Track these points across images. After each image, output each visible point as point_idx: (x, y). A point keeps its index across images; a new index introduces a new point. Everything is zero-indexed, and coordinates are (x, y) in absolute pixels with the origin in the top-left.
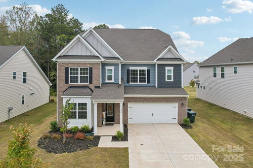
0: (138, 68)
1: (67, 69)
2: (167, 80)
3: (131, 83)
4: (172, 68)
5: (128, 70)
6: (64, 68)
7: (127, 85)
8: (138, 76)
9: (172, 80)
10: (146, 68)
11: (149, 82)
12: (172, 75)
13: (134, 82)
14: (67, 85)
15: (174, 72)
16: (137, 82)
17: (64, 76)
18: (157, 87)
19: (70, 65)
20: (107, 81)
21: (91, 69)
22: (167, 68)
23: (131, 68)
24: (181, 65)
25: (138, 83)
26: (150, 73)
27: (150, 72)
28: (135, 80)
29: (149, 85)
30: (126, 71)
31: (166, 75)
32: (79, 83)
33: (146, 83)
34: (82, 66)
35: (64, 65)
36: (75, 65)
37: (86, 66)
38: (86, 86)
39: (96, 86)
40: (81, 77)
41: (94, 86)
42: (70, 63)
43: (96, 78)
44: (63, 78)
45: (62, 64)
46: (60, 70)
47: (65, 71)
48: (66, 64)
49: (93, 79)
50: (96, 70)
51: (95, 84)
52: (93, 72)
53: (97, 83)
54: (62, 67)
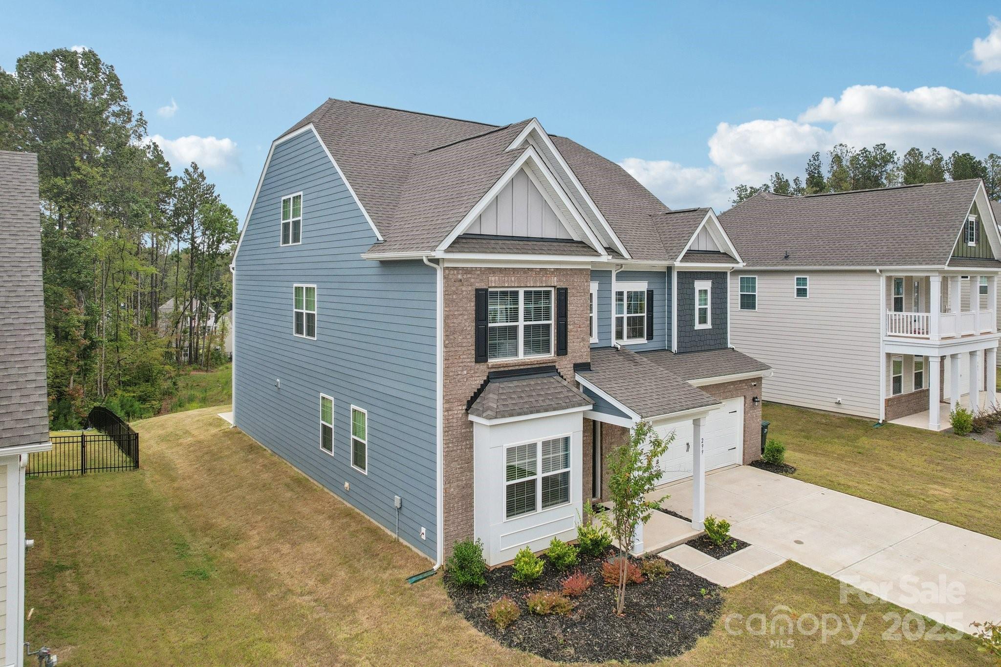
0: (625, 287)
1: (482, 297)
2: (697, 325)
4: (707, 285)
6: (468, 292)
8: (625, 315)
9: (709, 325)
10: (642, 286)
12: (709, 307)
14: (482, 367)
15: (712, 299)
16: (621, 336)
17: (471, 329)
18: (676, 351)
19: (493, 281)
21: (563, 295)
22: (698, 285)
25: (625, 340)
26: (654, 304)
27: (654, 297)
29: (652, 345)
31: (697, 307)
32: (521, 355)
33: (643, 341)
34: (535, 282)
35: (467, 280)
36: (513, 278)
37: (546, 281)
38: (549, 365)
39: (579, 361)
40: (526, 328)
41: (572, 365)
42: (493, 271)
43: (579, 329)
44: (466, 338)
45: (463, 274)
46: (453, 301)
47: (473, 304)
48: (478, 275)
49: (569, 337)
50: (579, 298)
51: (575, 354)
52: (570, 307)
53: (582, 350)
54: (464, 289)
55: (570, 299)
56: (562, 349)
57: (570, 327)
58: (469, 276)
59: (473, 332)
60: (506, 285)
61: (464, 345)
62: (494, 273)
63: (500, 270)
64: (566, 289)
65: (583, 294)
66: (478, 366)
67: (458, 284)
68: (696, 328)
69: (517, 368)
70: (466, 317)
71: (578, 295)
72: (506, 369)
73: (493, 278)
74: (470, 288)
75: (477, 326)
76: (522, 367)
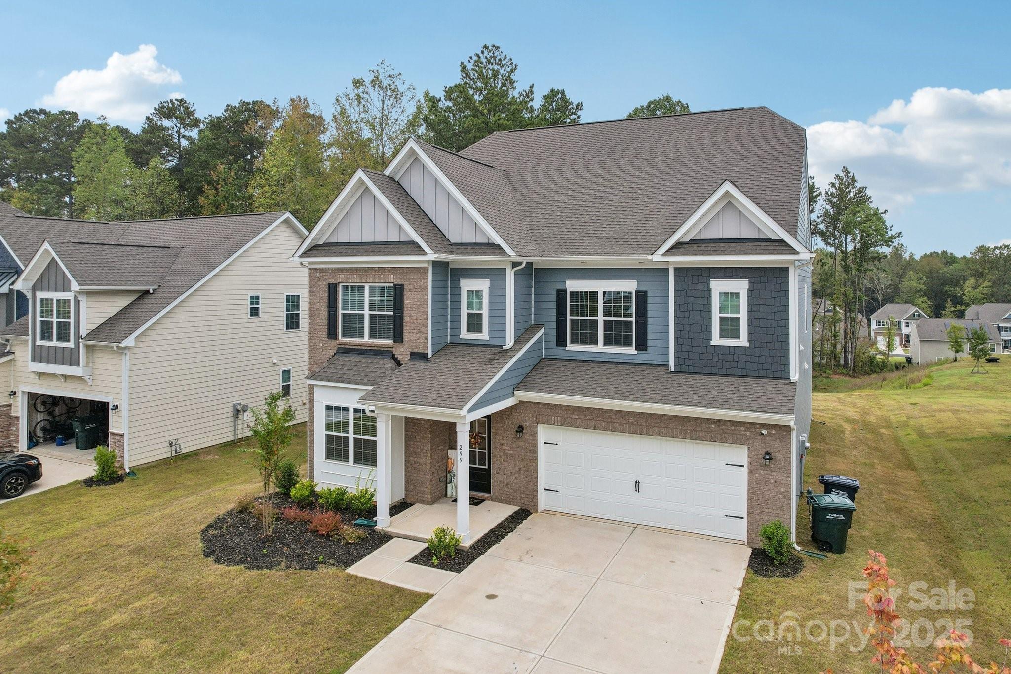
0: (600, 286)
1: (332, 289)
2: (716, 340)
3: (570, 347)
4: (742, 286)
5: (561, 294)
6: (324, 286)
7: (559, 352)
8: (600, 319)
9: (743, 341)
10: (629, 286)
11: (642, 345)
12: (743, 315)
13: (584, 342)
14: (333, 342)
15: (750, 305)
16: (595, 342)
17: (325, 313)
18: (672, 368)
19: (341, 277)
20: (464, 334)
21: (399, 290)
22: (718, 286)
23: (573, 285)
24: (787, 269)
25: (600, 347)
26: (650, 307)
27: (650, 300)
28: (586, 334)
29: (644, 357)
30: (554, 298)
31: (716, 315)
32: (366, 339)
33: (631, 350)
34: (374, 278)
35: (322, 277)
36: (355, 276)
37: (384, 278)
38: (386, 349)
39: (416, 350)
40: (372, 317)
41: (409, 353)
42: (341, 270)
43: (415, 322)
44: (321, 319)
45: (320, 273)
46: (314, 292)
47: (327, 295)
48: (330, 273)
49: (405, 328)
50: (416, 293)
51: (411, 344)
52: (406, 301)
53: (419, 341)
54: (321, 284)
55: (406, 294)
56: (398, 337)
57: (406, 319)
58: (324, 274)
59: (326, 316)
60: (350, 281)
61: (321, 324)
62: (342, 271)
63: (346, 269)
64: (402, 285)
65: (419, 290)
66: (330, 341)
67: (316, 280)
68: (712, 343)
69: (359, 347)
70: (322, 304)
71: (415, 290)
72: (351, 347)
73: (340, 276)
74: (324, 283)
75: (329, 312)
76: (363, 348)
